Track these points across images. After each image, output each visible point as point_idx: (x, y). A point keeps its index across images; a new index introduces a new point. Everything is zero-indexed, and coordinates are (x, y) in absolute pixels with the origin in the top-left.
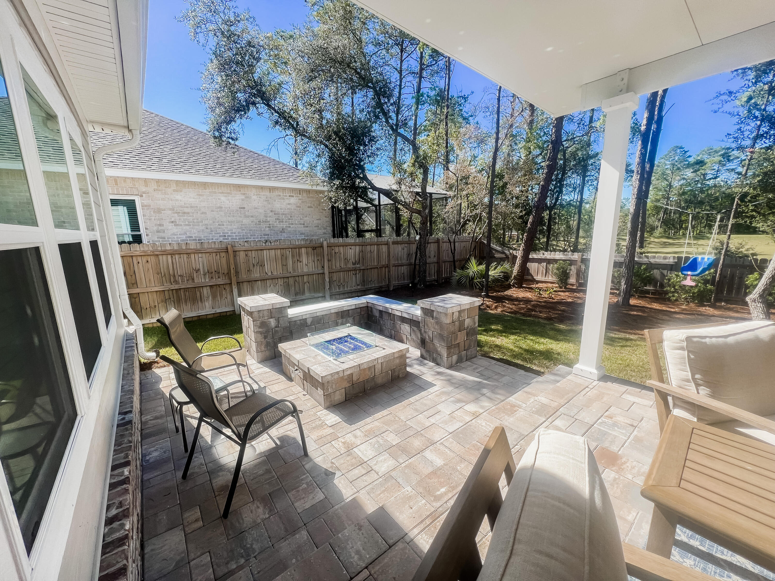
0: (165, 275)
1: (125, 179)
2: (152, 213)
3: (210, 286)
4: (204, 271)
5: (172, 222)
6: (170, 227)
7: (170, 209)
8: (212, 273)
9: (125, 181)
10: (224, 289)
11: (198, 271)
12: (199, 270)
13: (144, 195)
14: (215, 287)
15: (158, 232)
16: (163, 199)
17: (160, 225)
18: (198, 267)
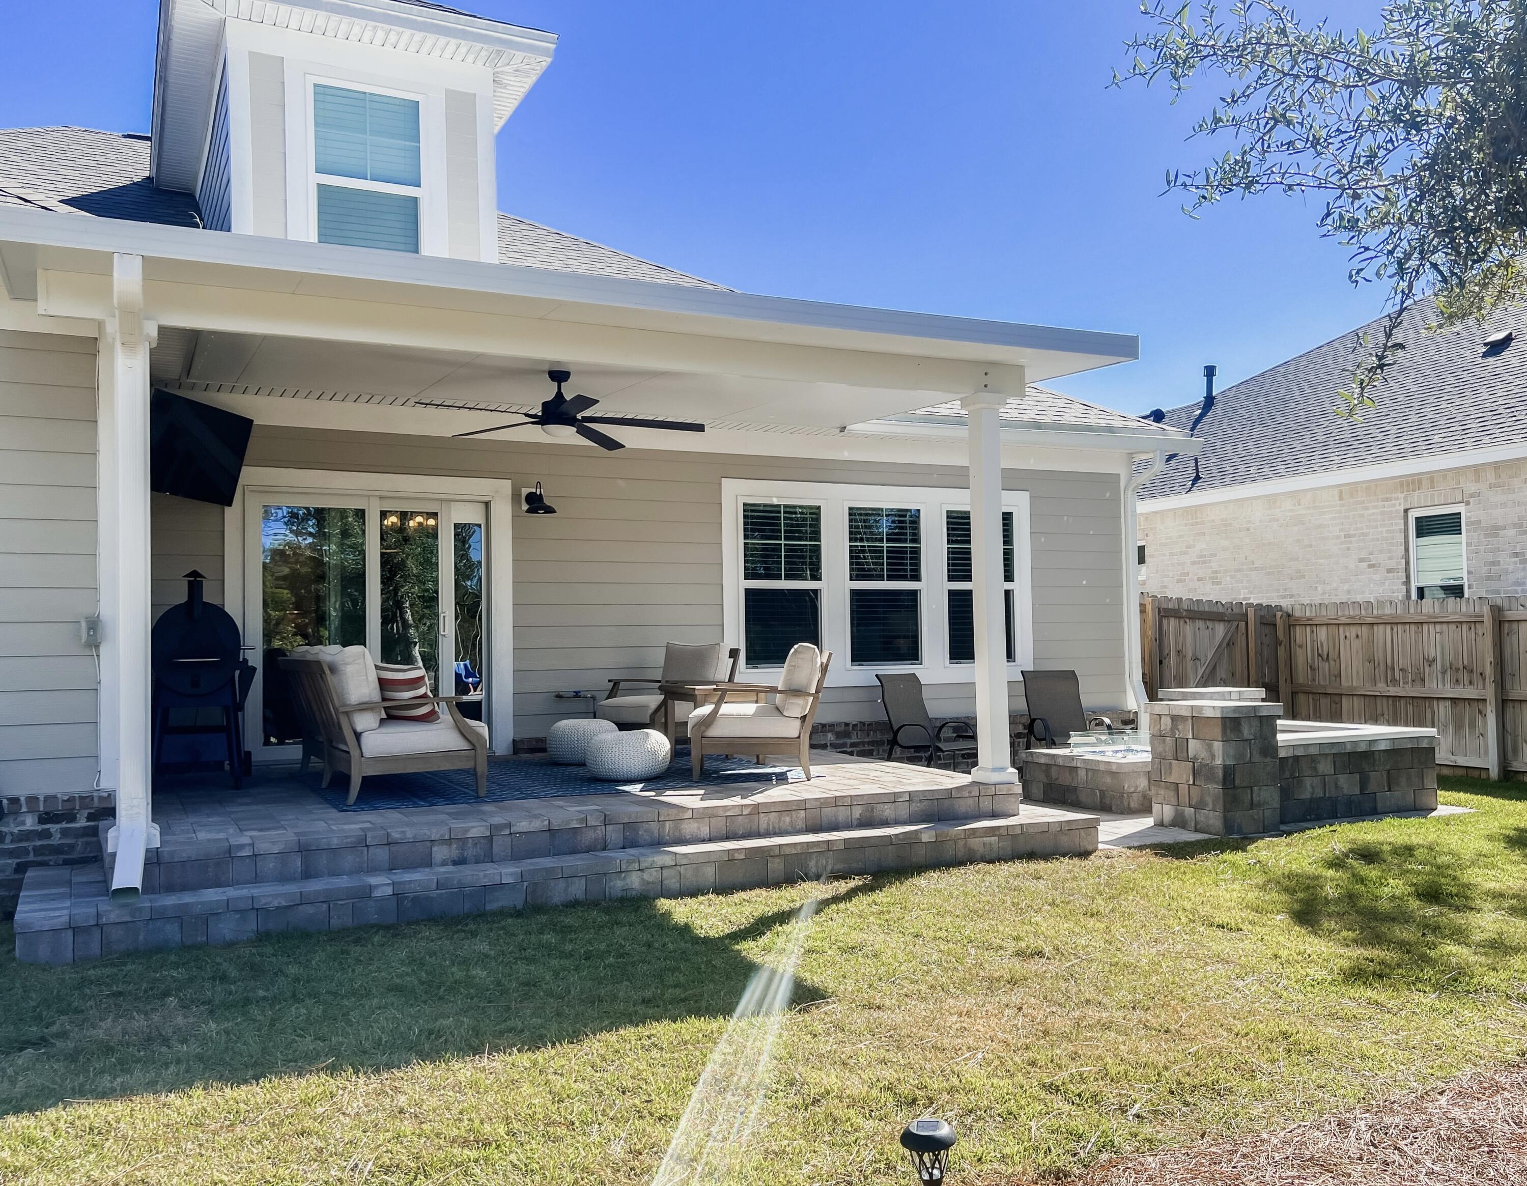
0: (1379, 664)
1: (1444, 472)
2: (1482, 537)
3: (1451, 699)
4: (1443, 666)
5: (1516, 555)
6: (1511, 568)
7: (1515, 526)
8: (1457, 670)
9: (1445, 477)
10: (1480, 712)
11: (1431, 662)
12: (1434, 660)
13: (1472, 500)
14: (1461, 705)
15: (1489, 578)
16: (1504, 505)
17: (1493, 563)
18: (1432, 654)
